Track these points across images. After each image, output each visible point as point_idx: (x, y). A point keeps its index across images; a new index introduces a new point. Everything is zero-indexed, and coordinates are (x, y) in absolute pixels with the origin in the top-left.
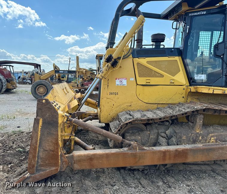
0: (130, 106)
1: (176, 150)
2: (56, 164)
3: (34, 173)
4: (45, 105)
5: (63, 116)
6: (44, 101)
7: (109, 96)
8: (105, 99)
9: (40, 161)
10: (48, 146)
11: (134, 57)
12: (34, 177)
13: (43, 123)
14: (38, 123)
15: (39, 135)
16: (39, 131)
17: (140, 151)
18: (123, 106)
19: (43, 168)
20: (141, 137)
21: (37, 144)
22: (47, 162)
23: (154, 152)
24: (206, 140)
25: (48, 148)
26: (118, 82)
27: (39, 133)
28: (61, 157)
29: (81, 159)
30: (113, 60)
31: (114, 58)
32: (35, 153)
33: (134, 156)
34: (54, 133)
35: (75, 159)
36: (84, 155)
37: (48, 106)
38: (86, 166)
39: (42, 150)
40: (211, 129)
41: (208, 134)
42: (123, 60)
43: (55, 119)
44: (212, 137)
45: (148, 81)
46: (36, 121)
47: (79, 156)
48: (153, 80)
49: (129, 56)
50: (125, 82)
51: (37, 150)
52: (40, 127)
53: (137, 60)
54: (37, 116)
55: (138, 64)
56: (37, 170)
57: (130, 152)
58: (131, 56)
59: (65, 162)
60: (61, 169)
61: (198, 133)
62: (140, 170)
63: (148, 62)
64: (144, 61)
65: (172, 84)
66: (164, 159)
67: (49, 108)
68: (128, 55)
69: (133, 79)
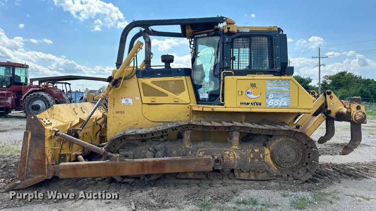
0: (137, 124)
1: (154, 161)
2: (43, 173)
3: (24, 180)
4: (33, 121)
5: (51, 131)
6: (33, 118)
7: (116, 115)
8: (111, 118)
9: (29, 169)
10: (36, 156)
11: (138, 77)
12: (23, 183)
13: (32, 136)
14: (28, 136)
15: (28, 147)
16: (29, 143)
17: (120, 162)
18: (129, 125)
19: (31, 175)
20: (133, 152)
21: (26, 155)
22: (35, 170)
23: (133, 163)
24: (195, 155)
25: (36, 158)
26: (123, 101)
27: (29, 145)
28: (47, 166)
29: (65, 169)
30: (113, 80)
31: (114, 79)
32: (25, 162)
33: (114, 166)
34: (41, 144)
35: (60, 168)
36: (69, 165)
37: (36, 121)
38: (70, 175)
39: (31, 159)
40: (201, 144)
41: (198, 149)
42: (125, 81)
43: (41, 133)
44: (201, 151)
45: (153, 100)
46: (26, 134)
47: (64, 166)
48: (158, 100)
49: (133, 76)
50: (130, 101)
51: (27, 160)
52: (29, 140)
53: (141, 80)
54: (27, 130)
55: (143, 84)
56: (27, 178)
57: (110, 163)
58: (135, 76)
59: (52, 170)
60: (48, 177)
61: (187, 148)
62: (130, 183)
63: (152, 82)
64: (148, 81)
65: (176, 103)
66: (143, 169)
67: (37, 123)
68: (131, 76)
69: (138, 98)
